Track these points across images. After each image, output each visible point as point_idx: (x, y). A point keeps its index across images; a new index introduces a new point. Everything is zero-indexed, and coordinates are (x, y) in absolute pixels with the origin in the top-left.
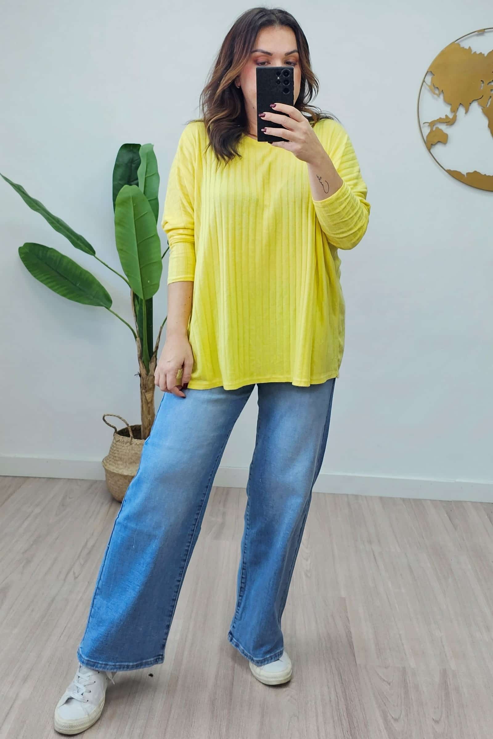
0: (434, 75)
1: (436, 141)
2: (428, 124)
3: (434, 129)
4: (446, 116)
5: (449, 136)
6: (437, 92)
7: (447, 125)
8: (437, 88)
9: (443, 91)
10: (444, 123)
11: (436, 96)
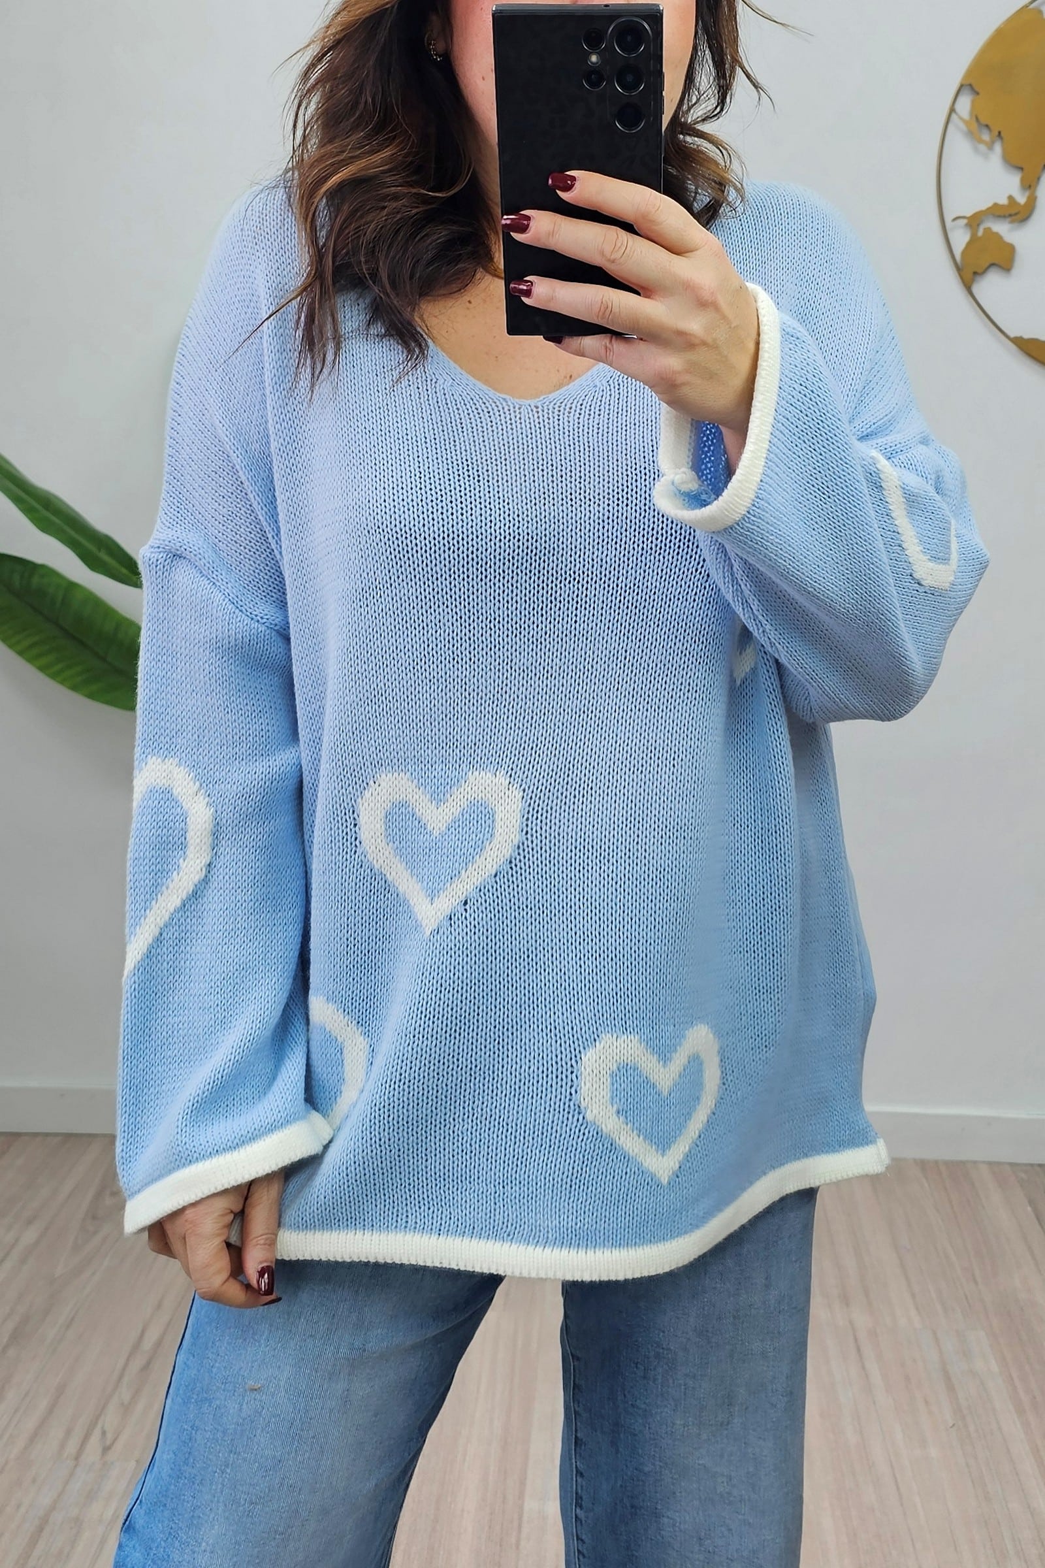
0: (978, 93)
1: (987, 264)
2: (965, 221)
3: (980, 233)
4: (1011, 198)
5: (1020, 250)
6: (986, 137)
7: (1012, 222)
8: (987, 126)
9: (1002, 134)
10: (1004, 217)
11: (982, 147)
